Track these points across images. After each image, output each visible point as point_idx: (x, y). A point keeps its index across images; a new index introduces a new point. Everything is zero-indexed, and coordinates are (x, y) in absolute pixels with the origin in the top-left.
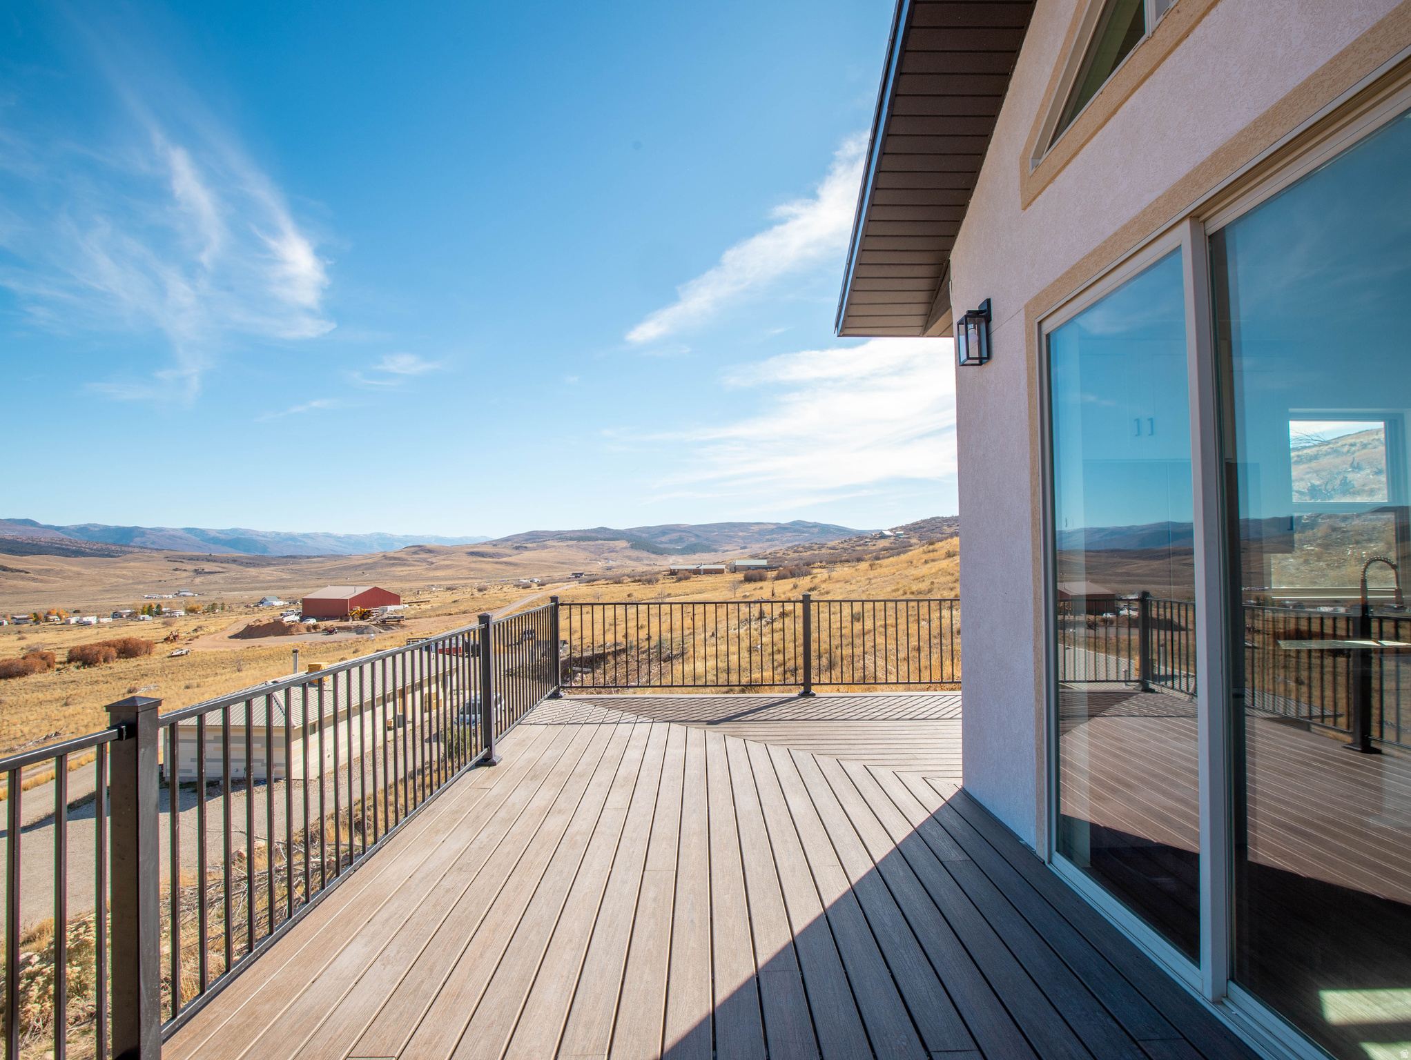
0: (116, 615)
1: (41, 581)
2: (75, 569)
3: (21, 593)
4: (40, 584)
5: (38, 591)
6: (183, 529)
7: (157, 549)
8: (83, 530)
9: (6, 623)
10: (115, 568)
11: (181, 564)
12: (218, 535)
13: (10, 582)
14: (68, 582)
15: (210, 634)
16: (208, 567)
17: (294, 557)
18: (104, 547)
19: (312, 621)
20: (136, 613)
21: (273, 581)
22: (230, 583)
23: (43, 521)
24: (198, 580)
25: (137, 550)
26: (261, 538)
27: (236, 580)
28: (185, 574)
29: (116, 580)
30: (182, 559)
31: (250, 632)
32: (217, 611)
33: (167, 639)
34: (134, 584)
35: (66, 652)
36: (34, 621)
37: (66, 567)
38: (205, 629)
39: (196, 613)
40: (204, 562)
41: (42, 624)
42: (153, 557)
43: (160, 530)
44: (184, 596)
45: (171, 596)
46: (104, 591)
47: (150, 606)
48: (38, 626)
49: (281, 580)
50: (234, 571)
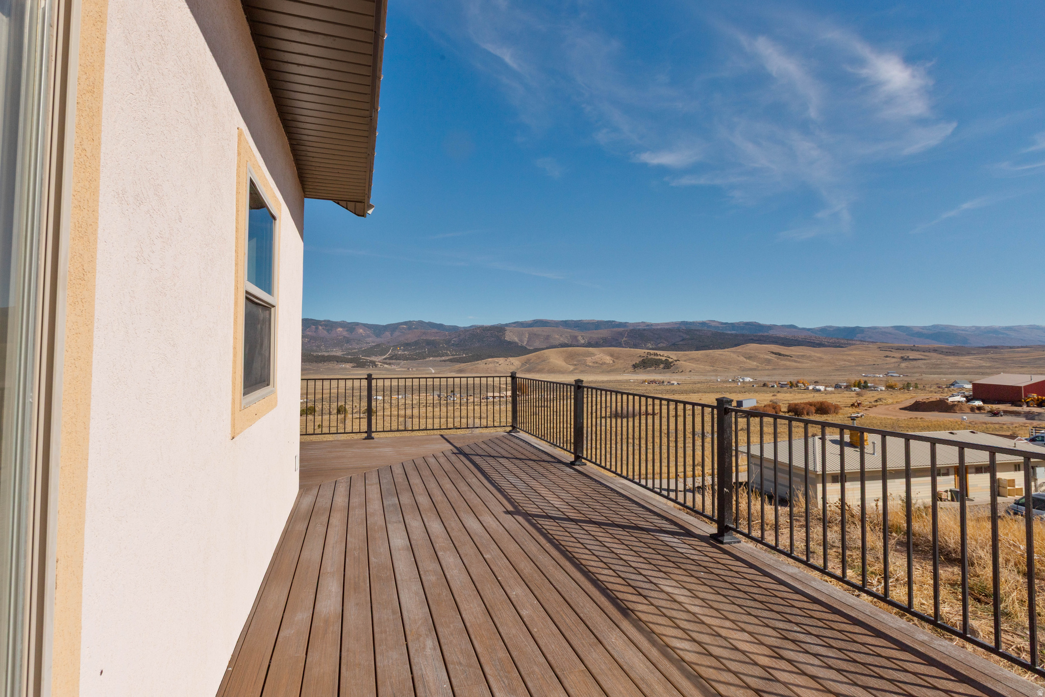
0: (837, 386)
1: (799, 362)
2: (818, 355)
3: (788, 369)
4: (799, 364)
5: (797, 368)
6: (892, 327)
7: (873, 342)
8: (823, 330)
9: (776, 386)
10: (843, 355)
11: (890, 352)
12: (921, 330)
13: (783, 362)
14: (814, 363)
15: (887, 404)
16: (912, 355)
17: (996, 347)
18: (837, 341)
19: (978, 403)
20: (850, 386)
21: (972, 368)
22: (931, 368)
23: (800, 325)
24: (903, 365)
25: (858, 343)
26: (961, 332)
27: (936, 366)
28: (894, 360)
29: (844, 363)
30: (891, 349)
31: (917, 407)
32: (911, 389)
33: (853, 405)
34: (856, 366)
35: (787, 405)
36: (790, 386)
37: (813, 354)
38: (883, 401)
39: (894, 389)
40: (909, 351)
41: (794, 388)
42: (869, 347)
43: (875, 328)
44: (891, 376)
45: (881, 376)
46: (837, 370)
47: (860, 382)
48: (791, 389)
49: (980, 367)
50: (935, 358)
